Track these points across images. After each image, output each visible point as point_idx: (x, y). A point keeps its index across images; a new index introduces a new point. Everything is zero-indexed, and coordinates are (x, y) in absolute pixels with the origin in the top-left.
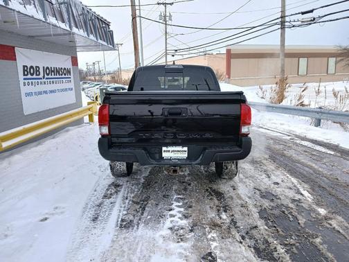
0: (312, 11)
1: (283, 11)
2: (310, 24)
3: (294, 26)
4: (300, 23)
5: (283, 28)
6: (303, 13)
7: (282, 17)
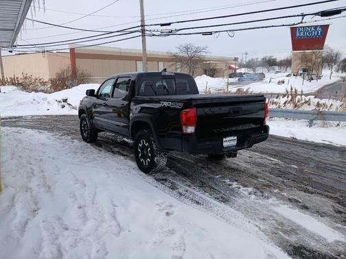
0: (169, 24)
1: (143, 21)
2: (169, 35)
3: (154, 35)
4: (159, 33)
5: (143, 36)
6: (162, 25)
7: (142, 26)
